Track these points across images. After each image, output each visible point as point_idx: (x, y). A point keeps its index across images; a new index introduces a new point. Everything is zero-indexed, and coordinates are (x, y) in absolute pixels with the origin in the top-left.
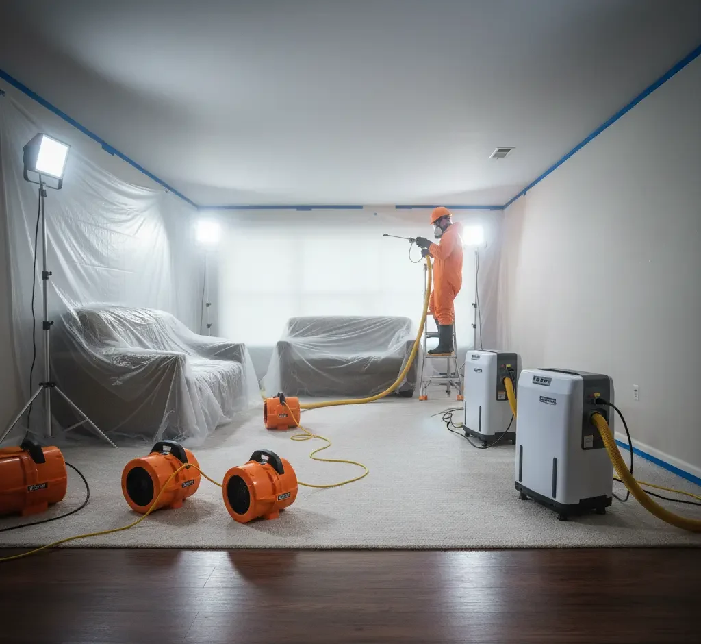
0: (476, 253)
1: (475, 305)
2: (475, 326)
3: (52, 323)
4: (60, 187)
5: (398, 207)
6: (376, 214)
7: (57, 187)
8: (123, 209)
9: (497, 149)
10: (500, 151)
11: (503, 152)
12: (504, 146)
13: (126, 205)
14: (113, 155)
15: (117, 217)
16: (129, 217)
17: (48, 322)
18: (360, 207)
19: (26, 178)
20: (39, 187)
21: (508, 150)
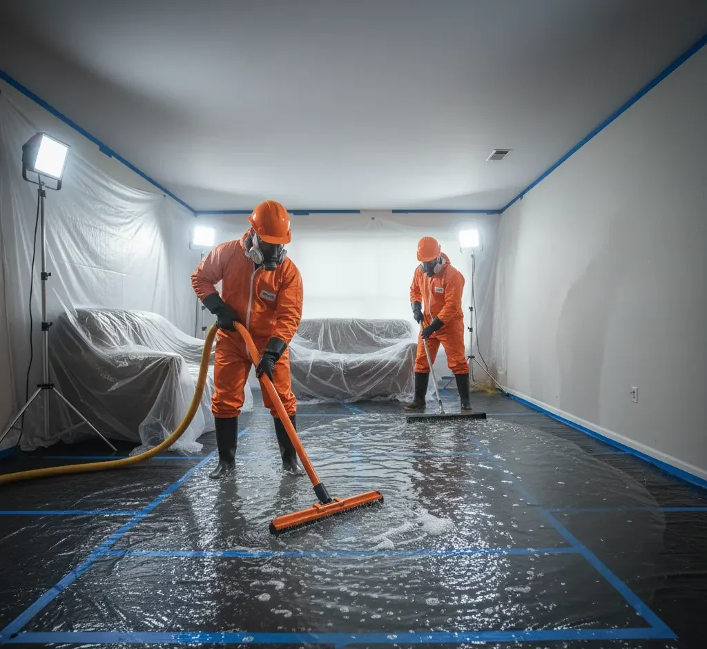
0: (472, 256)
1: (472, 309)
3: (51, 324)
4: (59, 187)
5: (394, 211)
6: (373, 219)
7: (56, 187)
8: (121, 212)
9: (494, 151)
10: (497, 153)
11: (500, 154)
12: (502, 147)
13: (123, 208)
14: (110, 157)
15: (115, 220)
16: (127, 220)
17: (47, 323)
18: (357, 211)
19: (25, 177)
20: (38, 187)
21: (506, 153)
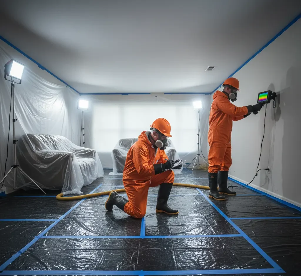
0: (199, 112)
1: (198, 135)
2: (198, 144)
3: (17, 141)
4: (20, 83)
5: (165, 93)
6: (156, 97)
8: (48, 94)
9: (209, 67)
10: (210, 67)
11: (211, 68)
12: (212, 65)
13: (49, 92)
14: (43, 70)
16: (51, 97)
17: (15, 140)
18: (149, 93)
19: (5, 78)
20: (11, 82)
21: (213, 67)
